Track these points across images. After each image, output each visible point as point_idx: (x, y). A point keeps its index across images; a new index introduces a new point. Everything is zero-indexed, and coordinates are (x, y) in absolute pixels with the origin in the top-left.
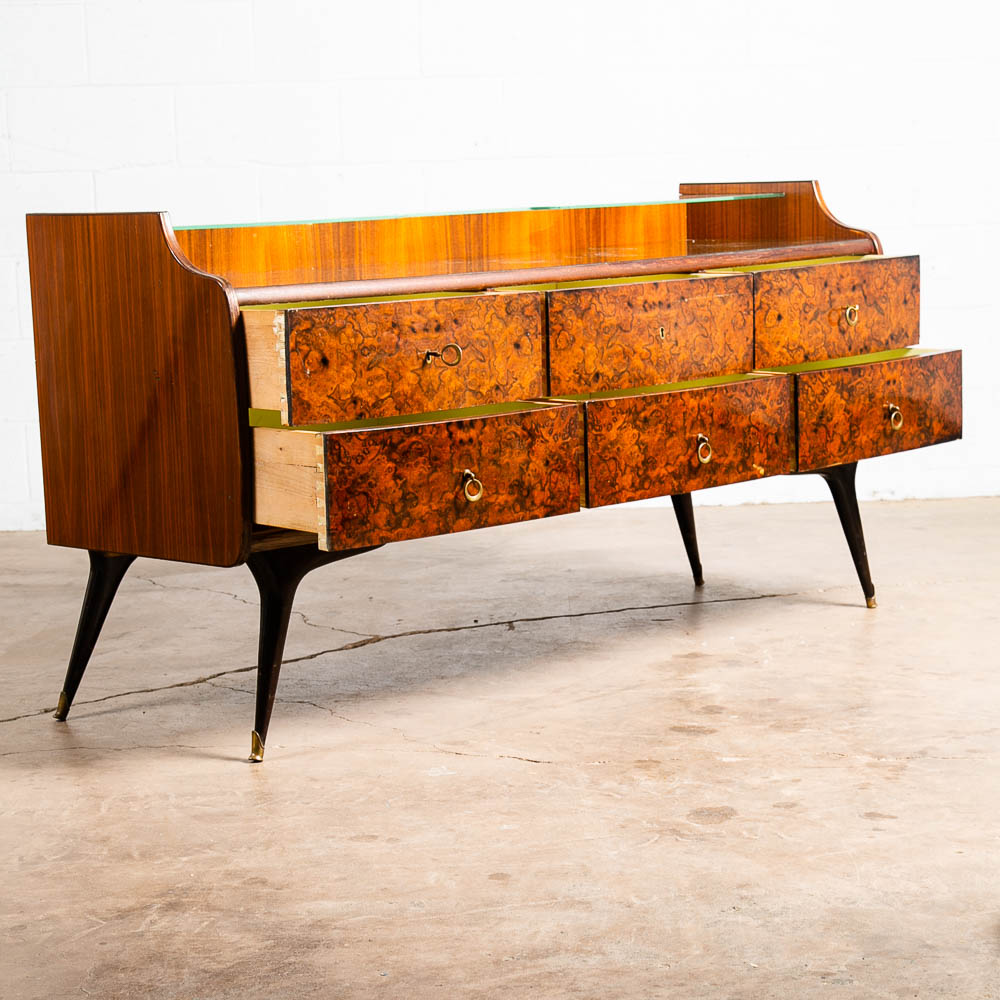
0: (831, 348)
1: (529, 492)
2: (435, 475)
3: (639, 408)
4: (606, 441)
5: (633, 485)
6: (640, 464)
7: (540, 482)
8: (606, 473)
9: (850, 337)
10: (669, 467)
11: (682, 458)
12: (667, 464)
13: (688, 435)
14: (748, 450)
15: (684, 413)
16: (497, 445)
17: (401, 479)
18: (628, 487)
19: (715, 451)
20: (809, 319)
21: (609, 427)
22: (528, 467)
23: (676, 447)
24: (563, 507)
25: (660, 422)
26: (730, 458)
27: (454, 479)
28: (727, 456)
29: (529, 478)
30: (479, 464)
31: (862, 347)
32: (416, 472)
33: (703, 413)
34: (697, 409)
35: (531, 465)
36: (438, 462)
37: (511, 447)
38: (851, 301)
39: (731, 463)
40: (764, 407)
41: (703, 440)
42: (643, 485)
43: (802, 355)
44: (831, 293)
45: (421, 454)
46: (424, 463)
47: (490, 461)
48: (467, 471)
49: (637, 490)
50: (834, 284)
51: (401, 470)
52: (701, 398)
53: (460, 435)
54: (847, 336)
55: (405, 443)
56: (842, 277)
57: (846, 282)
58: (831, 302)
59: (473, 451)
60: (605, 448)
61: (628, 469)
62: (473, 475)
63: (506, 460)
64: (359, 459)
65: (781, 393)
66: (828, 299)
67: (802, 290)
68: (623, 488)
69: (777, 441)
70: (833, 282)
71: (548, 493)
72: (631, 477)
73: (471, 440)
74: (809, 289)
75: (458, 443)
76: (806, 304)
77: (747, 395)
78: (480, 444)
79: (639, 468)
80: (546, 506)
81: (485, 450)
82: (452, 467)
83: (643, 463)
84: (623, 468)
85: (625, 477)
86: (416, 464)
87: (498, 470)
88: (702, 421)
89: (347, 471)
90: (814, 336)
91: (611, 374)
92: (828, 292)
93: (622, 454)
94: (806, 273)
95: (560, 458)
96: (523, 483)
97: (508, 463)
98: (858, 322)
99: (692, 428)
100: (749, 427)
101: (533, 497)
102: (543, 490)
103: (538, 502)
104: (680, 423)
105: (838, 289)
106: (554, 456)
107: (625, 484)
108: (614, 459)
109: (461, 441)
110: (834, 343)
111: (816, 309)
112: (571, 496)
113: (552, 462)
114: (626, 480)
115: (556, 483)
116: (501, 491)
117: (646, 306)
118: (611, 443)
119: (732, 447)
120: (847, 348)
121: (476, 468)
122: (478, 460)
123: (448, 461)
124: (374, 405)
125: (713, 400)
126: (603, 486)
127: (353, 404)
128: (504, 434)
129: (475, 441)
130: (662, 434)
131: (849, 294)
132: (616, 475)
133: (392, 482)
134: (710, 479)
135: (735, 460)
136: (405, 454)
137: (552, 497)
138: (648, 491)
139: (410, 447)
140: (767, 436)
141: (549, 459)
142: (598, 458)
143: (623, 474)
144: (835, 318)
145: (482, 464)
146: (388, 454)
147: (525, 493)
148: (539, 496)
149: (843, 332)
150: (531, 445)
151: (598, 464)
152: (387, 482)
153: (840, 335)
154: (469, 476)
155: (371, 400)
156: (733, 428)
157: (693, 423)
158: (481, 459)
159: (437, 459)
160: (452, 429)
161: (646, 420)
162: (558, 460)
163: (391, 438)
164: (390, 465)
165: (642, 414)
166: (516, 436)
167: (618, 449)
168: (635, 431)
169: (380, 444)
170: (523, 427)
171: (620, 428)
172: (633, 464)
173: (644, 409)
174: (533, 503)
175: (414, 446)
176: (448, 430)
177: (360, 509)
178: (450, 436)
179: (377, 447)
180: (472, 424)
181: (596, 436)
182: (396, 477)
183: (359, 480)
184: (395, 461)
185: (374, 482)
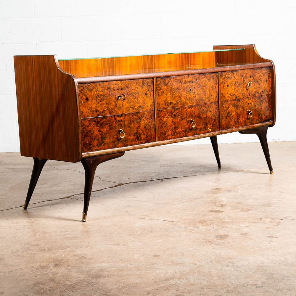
0: (244, 95)
1: (140, 135)
2: (111, 131)
3: (173, 112)
4: (163, 121)
5: (171, 134)
6: (173, 128)
7: (143, 132)
8: (163, 131)
9: (249, 91)
10: (182, 129)
11: (186, 126)
12: (182, 128)
13: (188, 119)
14: (206, 124)
15: (187, 113)
16: (129, 122)
17: (101, 132)
18: (170, 135)
19: (196, 124)
20: (237, 86)
21: (164, 117)
22: (139, 128)
23: (184, 123)
24: (150, 140)
25: (179, 116)
26: (201, 126)
27: (117, 132)
28: (200, 125)
29: (140, 131)
30: (124, 127)
31: (253, 94)
32: (105, 130)
33: (192, 113)
34: (190, 112)
35: (140, 127)
36: (112, 127)
37: (134, 122)
38: (250, 81)
39: (201, 128)
40: (211, 111)
41: (192, 121)
42: (174, 134)
43: (235, 97)
44: (244, 78)
45: (107, 125)
46: (108, 127)
47: (127, 126)
48: (121, 129)
49: (173, 136)
50: (245, 76)
51: (100, 129)
52: (192, 109)
53: (118, 119)
54: (248, 91)
55: (101, 122)
56: (247, 73)
57: (248, 75)
58: (244, 81)
59: (122, 123)
60: (163, 123)
61: (170, 130)
62: (122, 130)
63: (132, 126)
64: (88, 126)
65: (216, 107)
66: (243, 80)
67: (235, 78)
68: (168, 135)
69: (215, 121)
70: (244, 75)
71: (145, 136)
72: (171, 132)
73: (121, 120)
74: (237, 77)
75: (117, 121)
76: (236, 82)
77: (205, 108)
78: (124, 121)
79: (173, 129)
80: (145, 140)
81: (126, 123)
82: (116, 128)
83: (174, 128)
84: (168, 129)
85: (169, 132)
86: (105, 128)
87: (130, 129)
88: (192, 115)
89: (84, 130)
90: (239, 91)
91: (175, 102)
92: (243, 78)
93: (168, 125)
94: (236, 72)
95: (149, 125)
96: (138, 133)
97: (133, 127)
98: (252, 87)
99: (189, 118)
100: (206, 117)
101: (141, 137)
102: (144, 135)
103: (142, 138)
104: (185, 116)
105: (246, 77)
106: (147, 125)
107: (169, 134)
108: (165, 126)
109: (119, 121)
110: (245, 93)
111: (239, 83)
112: (152, 137)
113: (146, 127)
114: (169, 133)
115: (148, 133)
116: (131, 135)
117: (185, 82)
118: (165, 122)
119: (201, 123)
120: (249, 95)
121: (123, 128)
122: (124, 126)
123: (114, 127)
125: (195, 109)
126: (162, 134)
127: (96, 112)
128: (131, 118)
129: (123, 121)
130: (180, 119)
131: (249, 79)
132: (166, 131)
133: (98, 133)
134: (195, 132)
135: (202, 127)
136: (102, 124)
137: (147, 137)
138: (176, 136)
139: (103, 122)
140: (212, 120)
141: (146, 126)
142: (160, 126)
143: (168, 131)
144: (245, 86)
145: (125, 127)
146: (97, 124)
147: (139, 136)
148: (143, 137)
149: (247, 90)
150: (140, 122)
151: (161, 128)
152: (96, 133)
153: (246, 91)
154: (121, 131)
155: (102, 111)
156: (202, 117)
157: (189, 116)
158: (125, 126)
159: (111, 126)
160: (116, 117)
161: (175, 115)
162: (148, 126)
163: (97, 120)
164: (97, 128)
165: (174, 114)
166: (135, 119)
167: (167, 124)
168: (172, 118)
169: (94, 121)
170: (137, 117)
171: (167, 117)
172: (171, 128)
173: (174, 112)
174: (141, 139)
175: (104, 122)
176: (115, 117)
177: (89, 141)
178: (115, 119)
179: (93, 123)
180: (122, 115)
181: (160, 120)
182: (99, 131)
183: (88, 132)
184: (99, 127)
185: (93, 133)
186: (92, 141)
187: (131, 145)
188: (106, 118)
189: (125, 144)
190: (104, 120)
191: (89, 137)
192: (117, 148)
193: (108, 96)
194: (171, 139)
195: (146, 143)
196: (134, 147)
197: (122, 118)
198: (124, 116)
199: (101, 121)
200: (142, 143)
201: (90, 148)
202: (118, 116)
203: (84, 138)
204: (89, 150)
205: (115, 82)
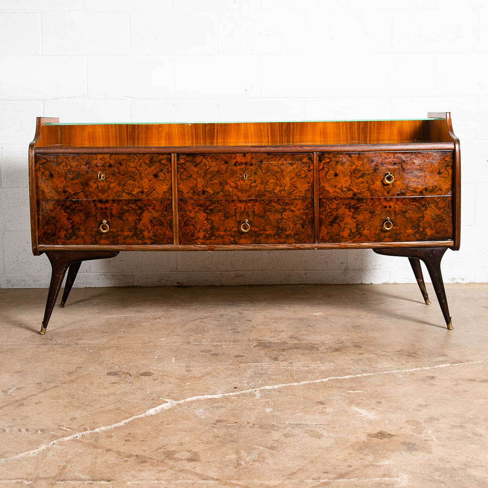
1: (141, 232)
2: (87, 220)
3: (207, 205)
4: (188, 217)
5: (204, 237)
6: (208, 229)
7: (148, 229)
8: (188, 231)
10: (227, 232)
11: (235, 228)
12: (226, 230)
13: (238, 219)
14: (281, 229)
15: (235, 209)
16: (121, 212)
17: (71, 220)
18: (201, 238)
19: (257, 227)
20: (357, 177)
21: (190, 211)
22: (140, 222)
23: (231, 224)
24: (162, 241)
25: (220, 212)
27: (98, 223)
29: (141, 226)
30: (111, 218)
32: (78, 218)
33: (248, 210)
35: (142, 222)
37: (130, 213)
42: (211, 238)
43: (352, 193)
45: (81, 211)
46: (82, 215)
47: (118, 218)
48: (104, 220)
49: (207, 240)
51: (71, 217)
52: (246, 203)
53: (100, 205)
55: (73, 206)
59: (108, 212)
60: (188, 220)
61: (202, 230)
63: (126, 218)
64: (51, 210)
67: (353, 163)
68: (199, 238)
71: (152, 234)
73: (106, 208)
76: (356, 170)
78: (111, 210)
80: (152, 239)
81: (114, 213)
82: (96, 218)
83: (210, 228)
84: (198, 229)
85: (199, 233)
86: (78, 215)
87: (122, 221)
90: (361, 186)
91: (212, 192)
93: (198, 223)
95: (160, 220)
96: (138, 228)
99: (240, 216)
101: (143, 234)
102: (149, 232)
103: (146, 237)
104: (232, 213)
105: (382, 164)
106: (156, 219)
108: (193, 225)
109: (101, 208)
110: (376, 189)
111: (363, 172)
112: (167, 237)
113: (154, 221)
114: (201, 235)
115: (157, 230)
116: (125, 230)
117: (237, 164)
118: (192, 218)
120: (386, 193)
121: (109, 220)
123: (93, 216)
124: (74, 194)
125: (254, 205)
126: (187, 236)
127: (64, 193)
128: (125, 207)
130: (221, 217)
132: (195, 232)
133: (67, 221)
136: (73, 210)
137: (155, 236)
138: (214, 241)
142: (184, 224)
145: (113, 218)
146: (65, 210)
147: (139, 232)
148: (147, 235)
150: (141, 213)
152: (64, 221)
153: (380, 186)
155: (72, 193)
157: (241, 214)
158: (112, 216)
159: (88, 214)
160: (96, 203)
161: (211, 210)
162: (158, 221)
163: (66, 204)
164: (66, 214)
165: (210, 208)
166: (132, 208)
167: (195, 221)
168: (205, 214)
169: (61, 205)
170: (137, 206)
171: (196, 212)
172: (205, 228)
173: (210, 205)
174: (143, 237)
175: (77, 208)
176: (94, 203)
177: (52, 230)
178: (95, 205)
179: (60, 207)
180: (107, 201)
181: (183, 214)
182: (68, 219)
183: (51, 219)
184: (68, 213)
185: (58, 220)
186: (56, 231)
187: (125, 244)
188: (80, 202)
189: (114, 241)
190: (77, 205)
191: (53, 225)
192: (100, 245)
193: (85, 173)
194: (202, 243)
195: (152, 244)
196: (130, 248)
197: (108, 205)
198: (111, 202)
199: (71, 205)
200: (146, 244)
201: (54, 240)
202: (101, 201)
203: (45, 226)
204: (52, 242)
205: (100, 156)
